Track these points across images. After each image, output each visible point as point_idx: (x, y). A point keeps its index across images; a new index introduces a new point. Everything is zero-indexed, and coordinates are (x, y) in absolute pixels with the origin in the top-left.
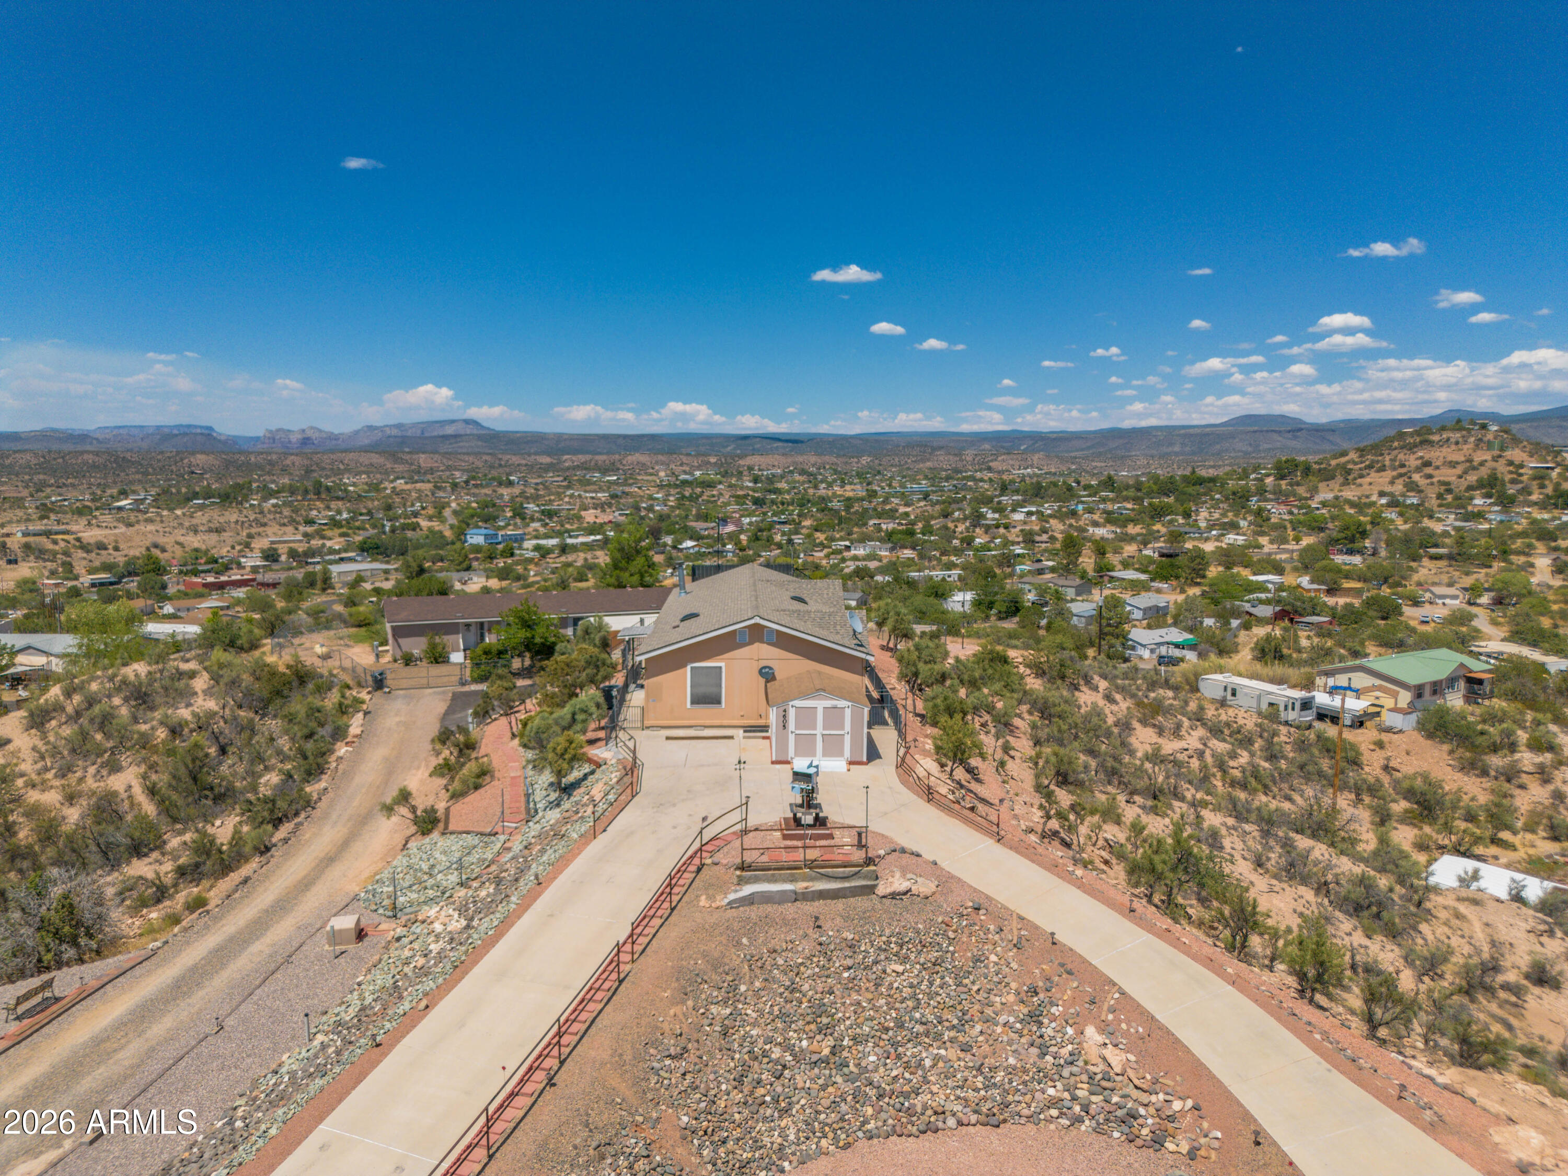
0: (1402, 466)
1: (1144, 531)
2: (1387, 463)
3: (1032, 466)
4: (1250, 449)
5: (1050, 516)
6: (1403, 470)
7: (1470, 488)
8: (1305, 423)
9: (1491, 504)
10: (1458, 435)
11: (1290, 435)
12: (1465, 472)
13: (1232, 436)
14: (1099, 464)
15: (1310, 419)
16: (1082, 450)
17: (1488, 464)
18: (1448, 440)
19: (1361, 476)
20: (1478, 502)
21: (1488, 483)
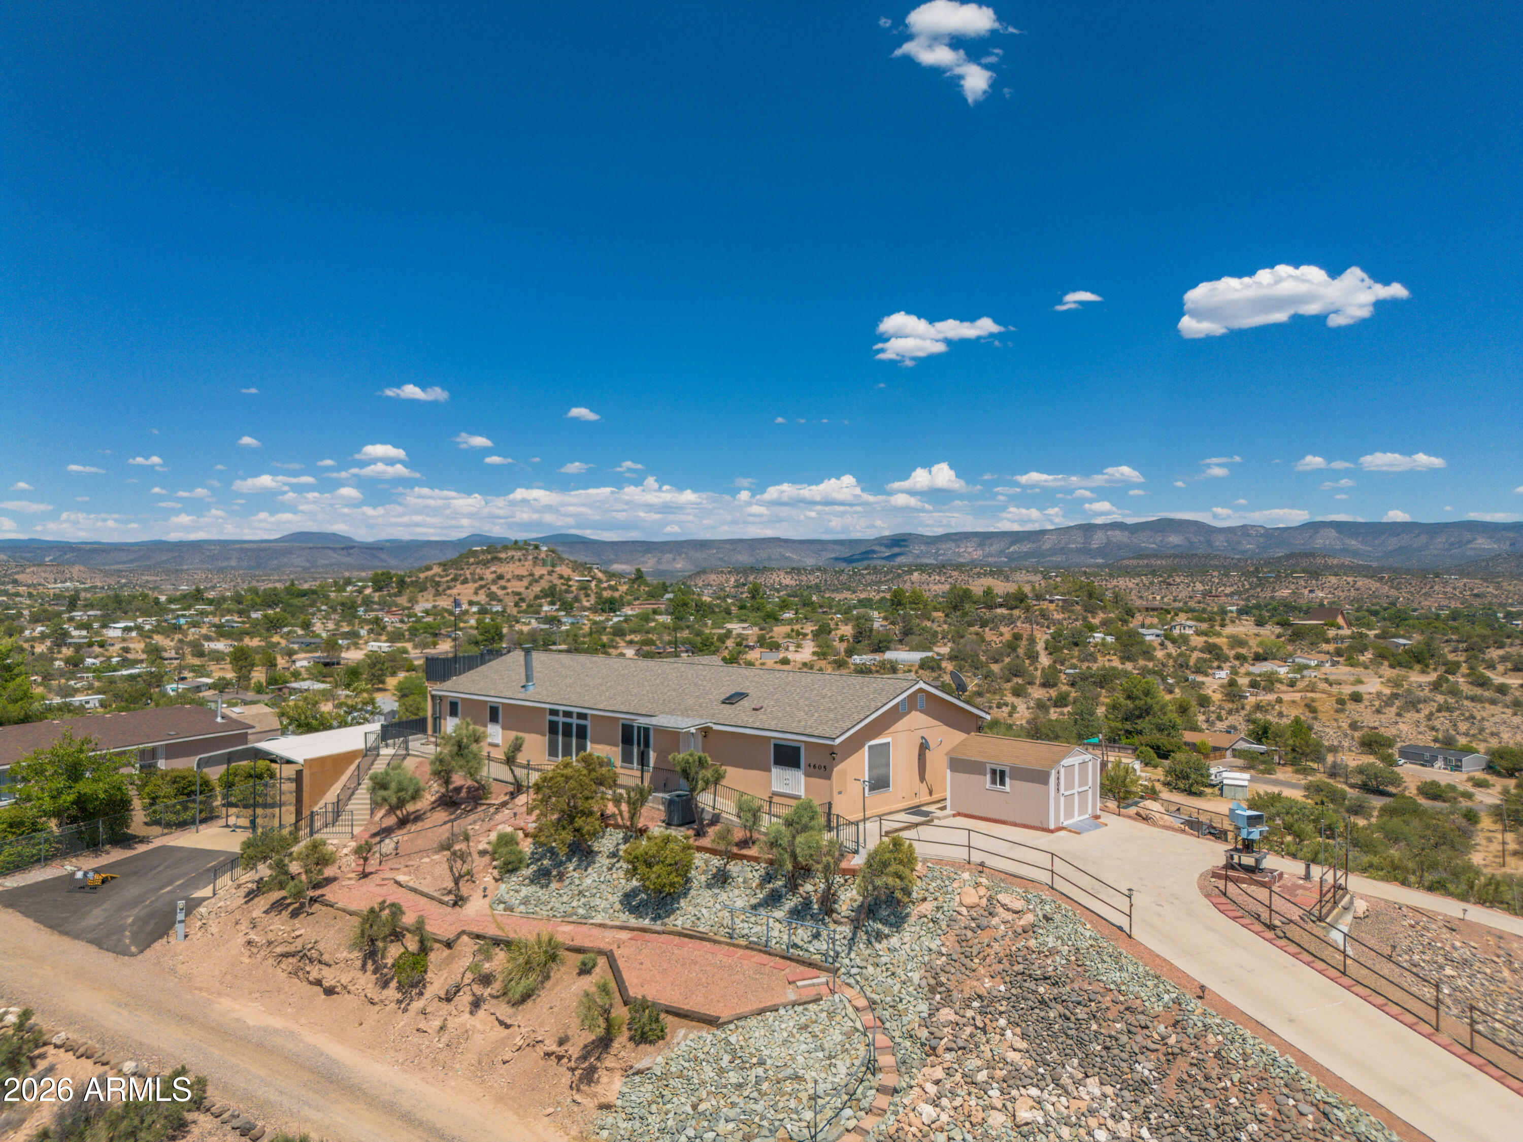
0: (481, 579)
1: (263, 644)
2: (469, 576)
3: (71, 580)
4: (308, 565)
5: (152, 631)
6: (482, 583)
7: (537, 597)
8: (354, 541)
9: (557, 610)
10: (519, 554)
11: (344, 552)
12: (530, 584)
13: (288, 552)
14: (150, 578)
15: (358, 538)
16: (125, 563)
17: (547, 577)
18: (513, 557)
19: (449, 588)
20: (546, 608)
21: (551, 594)
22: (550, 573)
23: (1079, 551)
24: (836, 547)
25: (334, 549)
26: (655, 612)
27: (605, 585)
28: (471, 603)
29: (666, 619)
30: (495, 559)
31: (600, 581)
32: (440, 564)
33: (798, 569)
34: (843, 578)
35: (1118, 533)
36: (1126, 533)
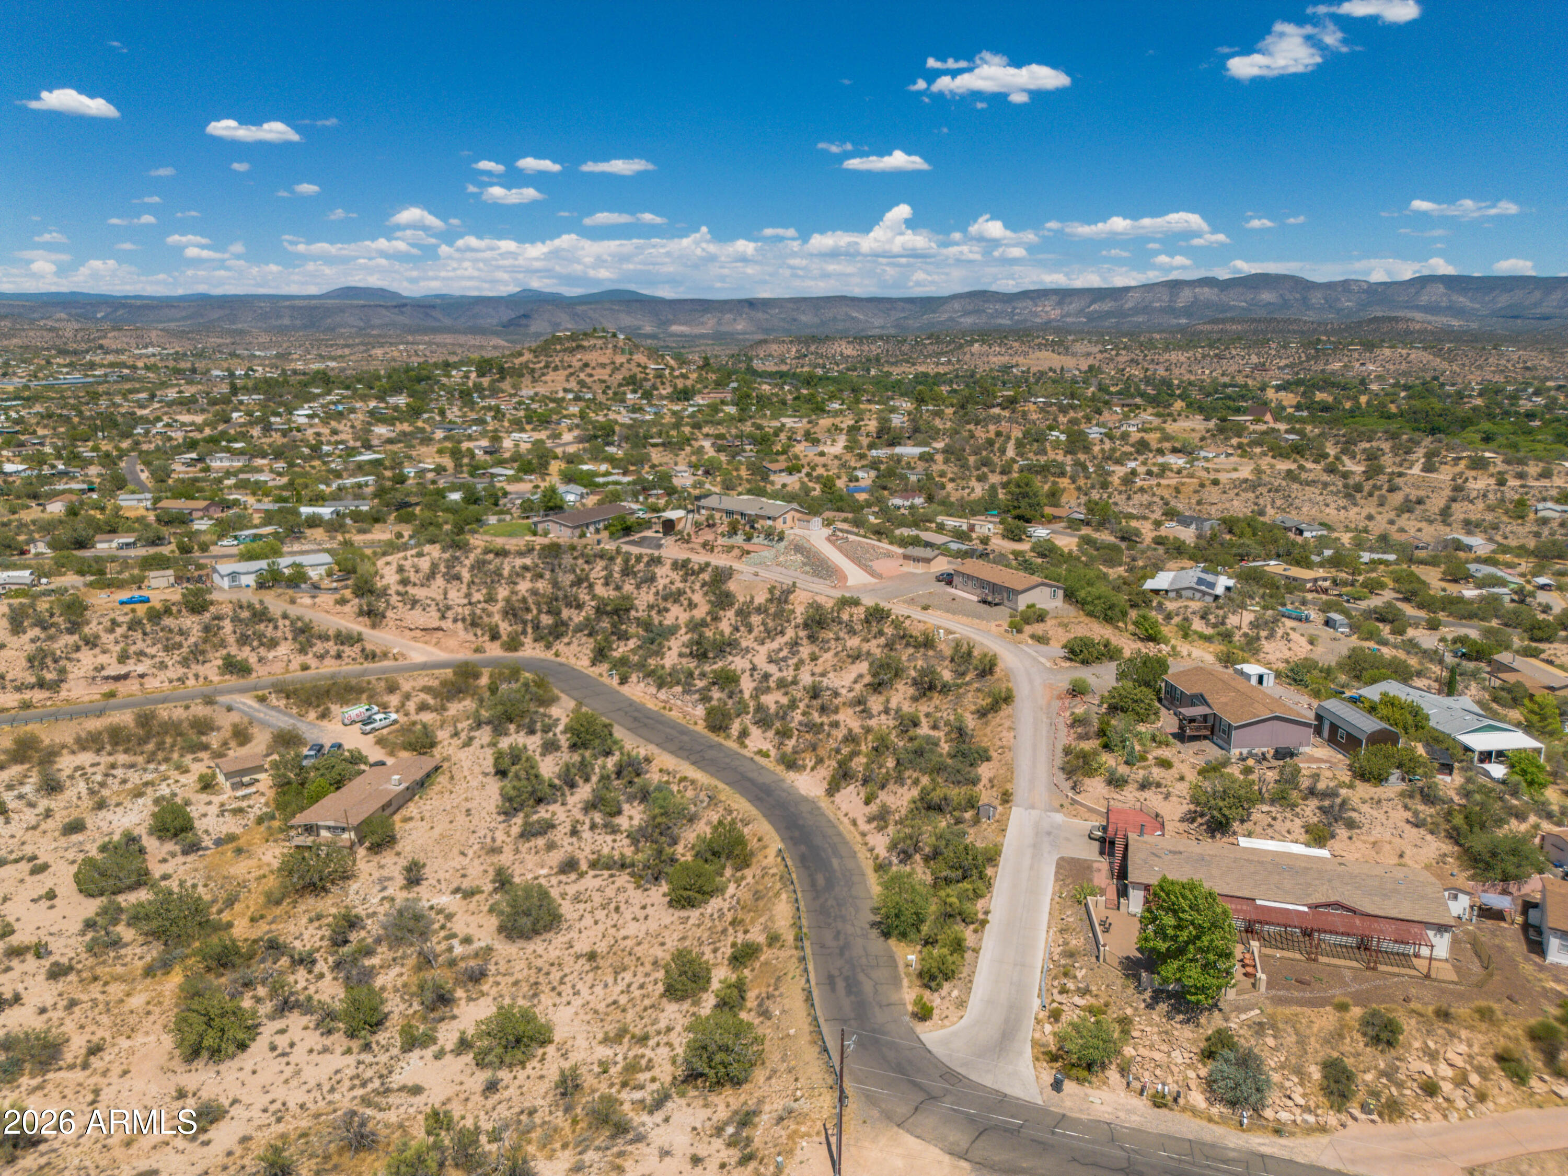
0: (570, 366)
2: (558, 363)
4: (362, 324)
6: (571, 370)
8: (401, 297)
9: (639, 398)
10: (600, 342)
12: (613, 372)
14: (218, 341)
17: (626, 365)
19: (543, 375)
20: (630, 396)
21: (632, 381)
22: (629, 361)
23: (1163, 310)
24: (907, 306)
25: (386, 307)
26: (723, 402)
27: (677, 373)
28: (566, 390)
29: (732, 410)
30: (580, 347)
31: (672, 369)
32: (530, 350)
33: (861, 339)
34: (906, 348)
35: (1206, 290)
36: (1216, 290)
